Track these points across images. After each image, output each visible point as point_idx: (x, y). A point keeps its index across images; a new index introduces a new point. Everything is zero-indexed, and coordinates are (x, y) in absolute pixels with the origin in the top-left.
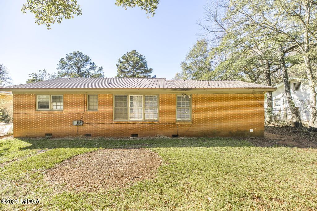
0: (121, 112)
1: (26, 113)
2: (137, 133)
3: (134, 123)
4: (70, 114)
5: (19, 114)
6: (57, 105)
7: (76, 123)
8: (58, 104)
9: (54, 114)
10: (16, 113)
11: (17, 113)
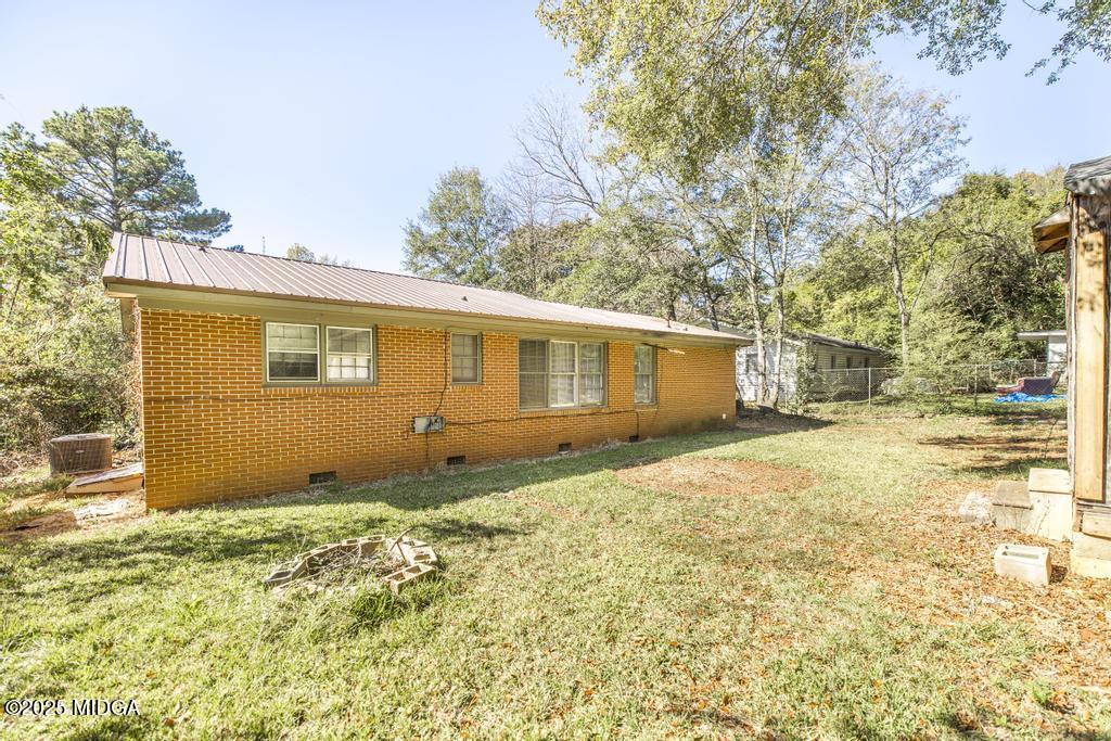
0: (533, 387)
1: (216, 399)
2: (569, 441)
3: (564, 416)
4: (402, 395)
5: (177, 400)
6: (343, 364)
7: (421, 424)
8: (347, 360)
9: (342, 398)
10: (157, 401)
11: (169, 400)
